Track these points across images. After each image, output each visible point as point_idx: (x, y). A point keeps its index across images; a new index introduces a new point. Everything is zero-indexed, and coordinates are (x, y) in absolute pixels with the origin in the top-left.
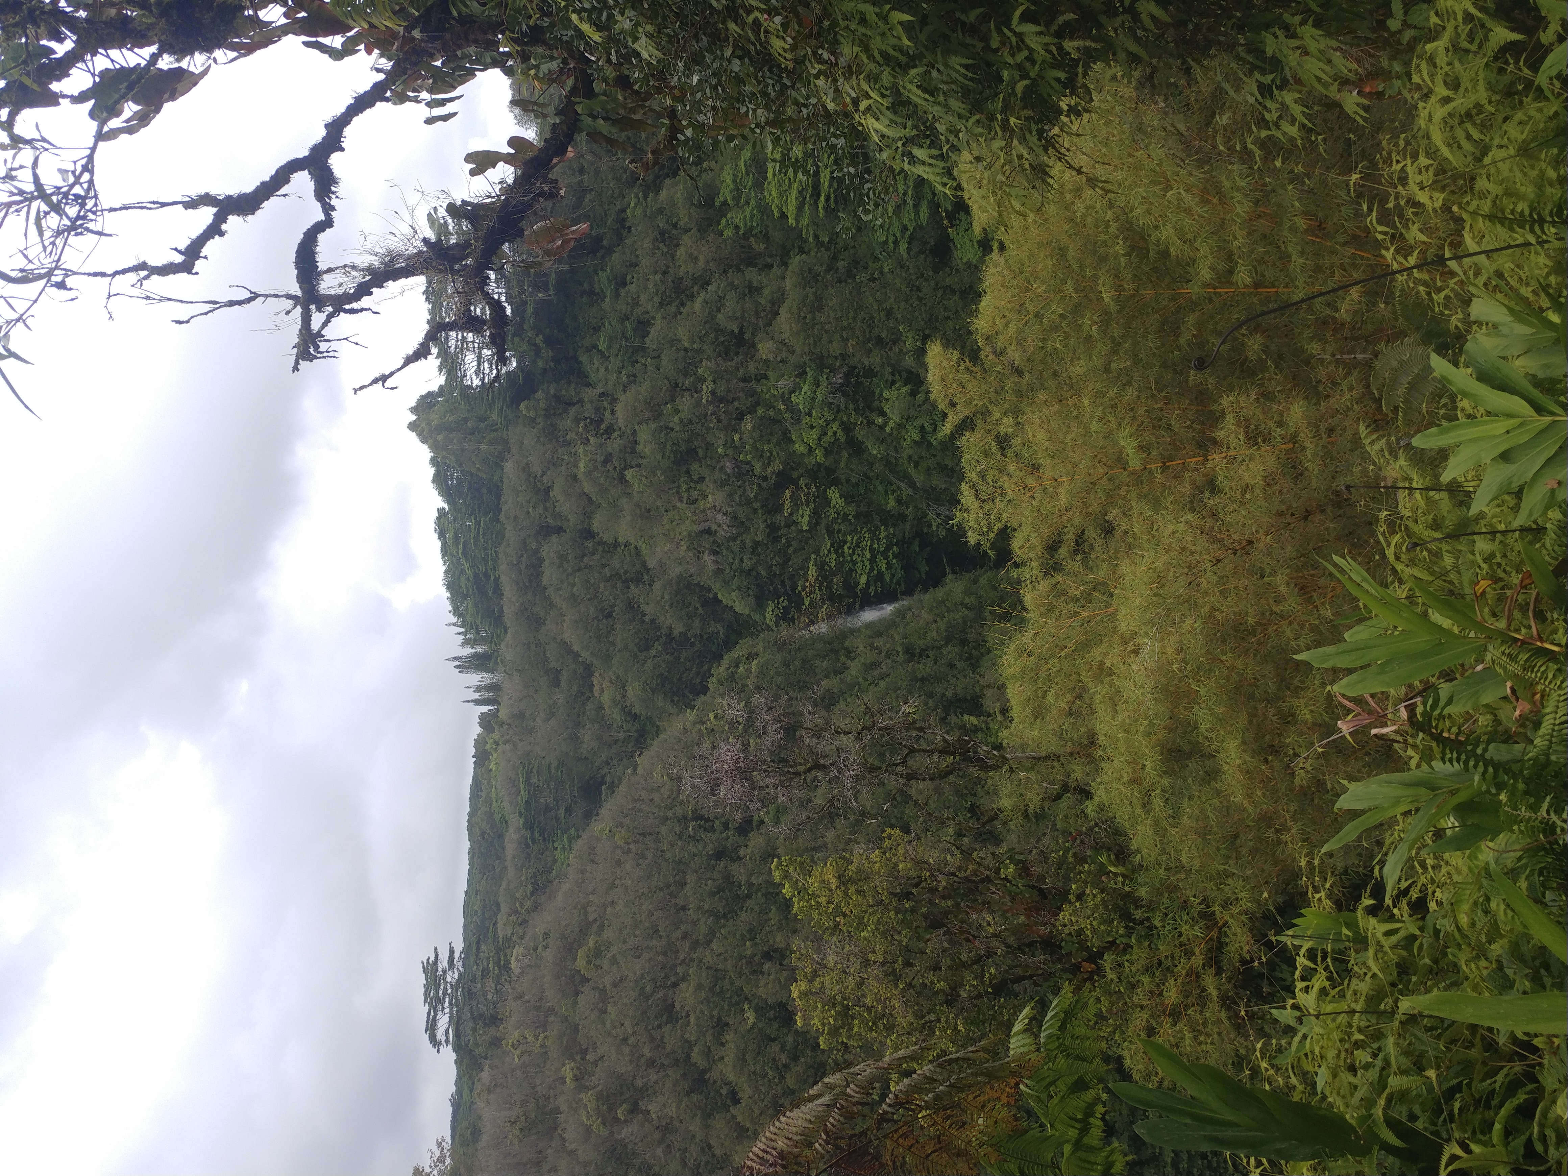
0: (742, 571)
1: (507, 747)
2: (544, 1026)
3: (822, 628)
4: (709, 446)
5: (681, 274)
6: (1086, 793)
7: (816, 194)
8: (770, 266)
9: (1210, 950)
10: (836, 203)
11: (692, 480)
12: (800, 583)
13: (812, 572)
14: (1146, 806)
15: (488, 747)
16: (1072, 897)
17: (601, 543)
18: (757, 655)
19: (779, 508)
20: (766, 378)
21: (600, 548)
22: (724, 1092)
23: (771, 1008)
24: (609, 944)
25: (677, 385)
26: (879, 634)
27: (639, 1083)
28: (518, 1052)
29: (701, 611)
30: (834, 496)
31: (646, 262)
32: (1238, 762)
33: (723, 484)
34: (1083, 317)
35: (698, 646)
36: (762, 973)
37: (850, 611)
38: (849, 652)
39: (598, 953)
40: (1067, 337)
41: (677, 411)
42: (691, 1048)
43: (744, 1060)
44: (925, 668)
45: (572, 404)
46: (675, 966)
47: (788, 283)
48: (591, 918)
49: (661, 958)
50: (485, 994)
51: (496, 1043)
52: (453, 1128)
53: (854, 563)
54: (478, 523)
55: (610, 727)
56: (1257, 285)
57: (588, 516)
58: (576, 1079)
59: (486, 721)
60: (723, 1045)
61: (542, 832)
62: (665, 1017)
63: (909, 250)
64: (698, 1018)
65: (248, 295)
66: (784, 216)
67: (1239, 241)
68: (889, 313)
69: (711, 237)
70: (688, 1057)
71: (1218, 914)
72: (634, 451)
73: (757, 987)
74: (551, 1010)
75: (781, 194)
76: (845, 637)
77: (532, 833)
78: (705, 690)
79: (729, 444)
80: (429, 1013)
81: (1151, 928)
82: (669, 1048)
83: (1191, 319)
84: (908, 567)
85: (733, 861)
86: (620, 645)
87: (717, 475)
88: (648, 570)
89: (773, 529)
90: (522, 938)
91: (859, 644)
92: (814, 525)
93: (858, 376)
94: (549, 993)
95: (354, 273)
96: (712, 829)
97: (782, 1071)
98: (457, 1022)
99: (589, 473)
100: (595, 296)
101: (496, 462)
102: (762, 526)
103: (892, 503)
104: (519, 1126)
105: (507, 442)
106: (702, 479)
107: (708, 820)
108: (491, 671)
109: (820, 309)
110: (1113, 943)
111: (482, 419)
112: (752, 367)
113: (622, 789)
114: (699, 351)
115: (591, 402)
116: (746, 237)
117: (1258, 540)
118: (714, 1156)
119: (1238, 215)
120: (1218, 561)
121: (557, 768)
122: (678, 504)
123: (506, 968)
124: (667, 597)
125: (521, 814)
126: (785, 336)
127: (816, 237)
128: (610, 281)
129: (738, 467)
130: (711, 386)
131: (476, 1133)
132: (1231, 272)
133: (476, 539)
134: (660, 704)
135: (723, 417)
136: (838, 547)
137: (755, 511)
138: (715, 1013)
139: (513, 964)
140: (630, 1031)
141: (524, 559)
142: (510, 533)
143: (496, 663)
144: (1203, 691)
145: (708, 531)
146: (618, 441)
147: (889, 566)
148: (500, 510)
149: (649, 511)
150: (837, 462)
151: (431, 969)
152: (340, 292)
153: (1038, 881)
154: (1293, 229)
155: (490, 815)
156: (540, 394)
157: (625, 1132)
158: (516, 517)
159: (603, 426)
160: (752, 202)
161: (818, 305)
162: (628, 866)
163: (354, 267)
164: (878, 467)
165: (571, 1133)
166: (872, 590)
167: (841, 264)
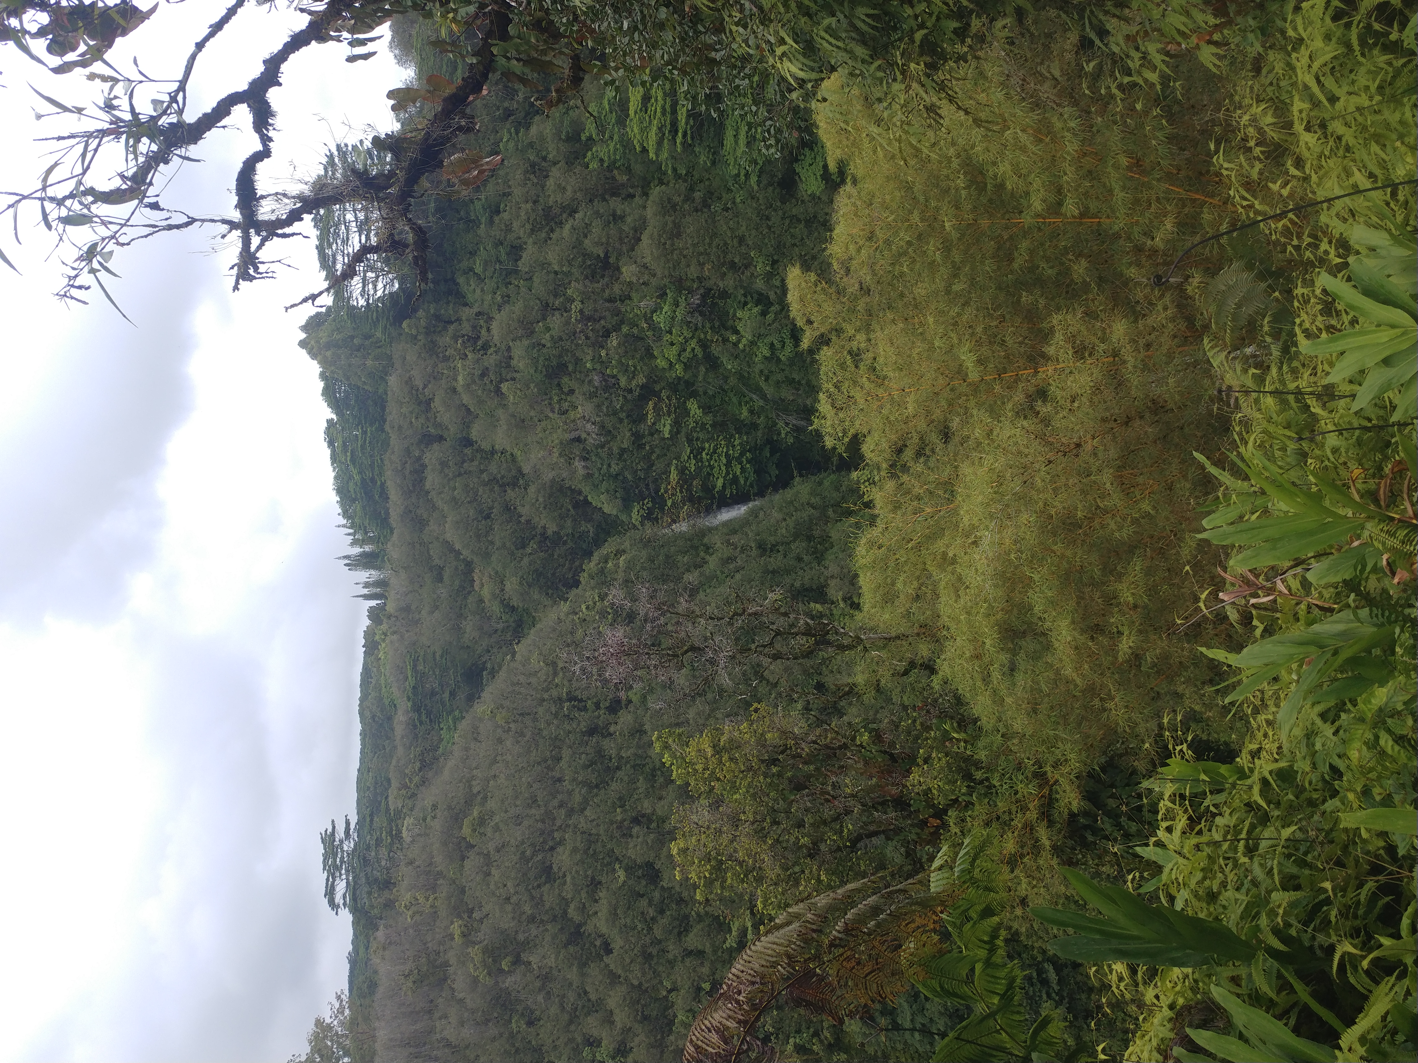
0: (610, 476)
1: (395, 637)
2: (434, 888)
3: (682, 527)
4: (578, 361)
5: (551, 203)
6: (930, 669)
7: (674, 131)
8: (633, 196)
9: (1042, 805)
10: (692, 138)
11: (563, 393)
12: (663, 486)
13: (674, 476)
14: (986, 679)
15: (377, 638)
16: (920, 761)
17: (480, 450)
18: (624, 551)
19: (643, 418)
20: (630, 298)
21: (479, 456)
22: (598, 943)
23: (640, 867)
24: (492, 814)
25: (547, 305)
26: (734, 532)
27: (521, 937)
28: (410, 913)
29: (572, 512)
30: (693, 407)
31: (518, 192)
32: (1069, 639)
33: (592, 396)
34: (928, 243)
35: (570, 544)
36: (631, 836)
37: (709, 510)
38: (708, 548)
39: (482, 821)
40: (914, 261)
41: (548, 329)
42: (567, 905)
43: (616, 914)
44: (776, 561)
45: (451, 322)
46: (553, 831)
47: (649, 212)
48: (475, 791)
49: (540, 825)
50: (379, 861)
51: (389, 905)
52: (351, 982)
53: (712, 468)
54: (365, 433)
55: (489, 618)
56: (1082, 215)
57: (467, 426)
58: (464, 935)
59: (374, 614)
60: (596, 901)
61: (429, 714)
62: (544, 878)
63: (759, 182)
64: (573, 878)
65: (186, 220)
66: (645, 150)
67: (1069, 176)
68: (741, 240)
69: (578, 169)
70: (565, 912)
71: (1049, 774)
72: (508, 366)
73: (627, 849)
74: (440, 873)
75: (642, 130)
76: (704, 535)
77: (420, 715)
78: (577, 584)
79: (597, 359)
80: (328, 880)
81: (991, 787)
82: (547, 905)
83: (1024, 245)
84: (759, 472)
85: (604, 736)
86: (498, 543)
87: (586, 388)
88: (523, 475)
89: (637, 436)
90: (412, 810)
91: (716, 540)
92: (675, 434)
93: (713, 297)
94: (438, 859)
95: (286, 201)
96: (585, 709)
97: (650, 923)
98: (353, 889)
99: (467, 386)
100: (472, 224)
101: (381, 376)
102: (628, 434)
103: (745, 413)
104: (412, 978)
105: (390, 358)
106: (572, 392)
107: (581, 701)
108: (378, 568)
109: (679, 235)
110: (956, 801)
111: (367, 337)
112: (617, 289)
113: (502, 674)
114: (569, 274)
115: (468, 320)
116: (609, 169)
117: (1086, 442)
118: (589, 1000)
119: (1068, 153)
120: (1050, 462)
121: (442, 657)
122: (551, 415)
123: (398, 836)
124: (541, 499)
125: (409, 699)
126: (648, 260)
127: (675, 170)
128: (485, 209)
129: (606, 381)
130: (580, 306)
131: (373, 986)
132: (1060, 204)
133: (363, 447)
134: (536, 597)
135: (591, 334)
136: (696, 453)
137: (621, 421)
138: (589, 873)
139: (405, 834)
140: (512, 891)
141: (408, 466)
142: (394, 440)
143: (383, 561)
144: (1036, 577)
145: (578, 440)
146: (494, 356)
147: (743, 470)
148: (385, 421)
149: (523, 421)
150: (696, 376)
151: (329, 840)
152: (273, 218)
153: (889, 747)
154: (1116, 167)
155: (380, 699)
156: (421, 313)
157: (509, 982)
158: (400, 427)
159: (480, 343)
160: (616, 137)
161: (677, 233)
162: (508, 743)
163: (285, 195)
164: (733, 381)
165: (460, 983)
166: (728, 492)
167: (697, 195)
